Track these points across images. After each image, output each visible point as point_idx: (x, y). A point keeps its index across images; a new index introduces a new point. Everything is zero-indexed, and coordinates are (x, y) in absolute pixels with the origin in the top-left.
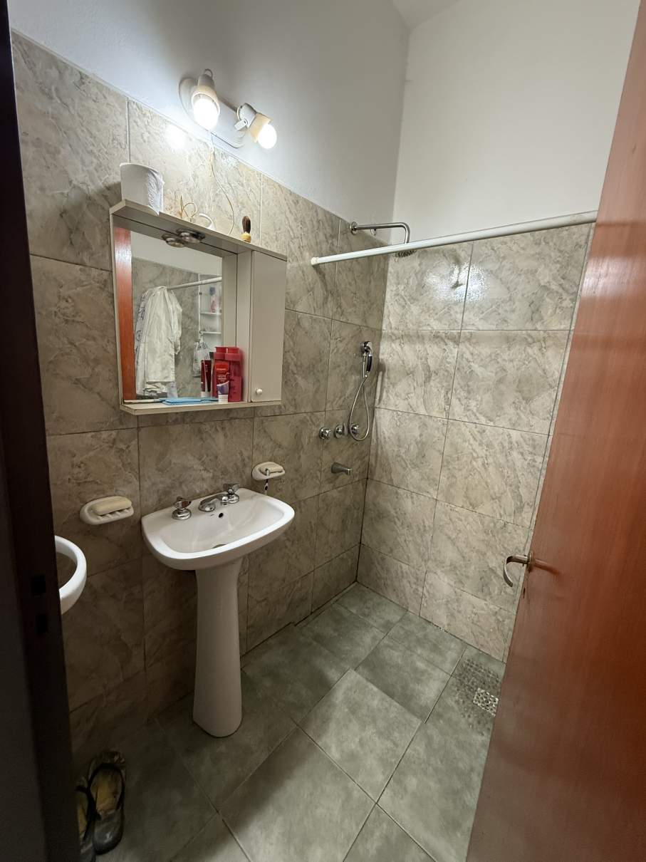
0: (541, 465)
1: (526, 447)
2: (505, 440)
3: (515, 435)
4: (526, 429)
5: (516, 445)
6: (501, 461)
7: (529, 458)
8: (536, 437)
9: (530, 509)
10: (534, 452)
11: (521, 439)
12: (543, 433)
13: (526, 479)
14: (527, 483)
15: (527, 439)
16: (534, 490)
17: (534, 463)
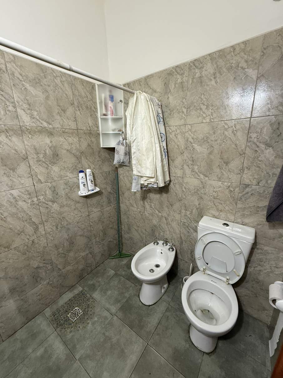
0: (37, 202)
1: (25, 196)
2: (10, 198)
3: (15, 193)
4: (21, 187)
5: (18, 198)
6: (13, 211)
7: (30, 201)
8: (28, 189)
9: (41, 225)
10: (31, 197)
11: (20, 193)
12: (31, 185)
13: (33, 213)
14: (34, 214)
15: (23, 192)
16: (39, 215)
17: (33, 203)
